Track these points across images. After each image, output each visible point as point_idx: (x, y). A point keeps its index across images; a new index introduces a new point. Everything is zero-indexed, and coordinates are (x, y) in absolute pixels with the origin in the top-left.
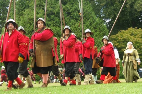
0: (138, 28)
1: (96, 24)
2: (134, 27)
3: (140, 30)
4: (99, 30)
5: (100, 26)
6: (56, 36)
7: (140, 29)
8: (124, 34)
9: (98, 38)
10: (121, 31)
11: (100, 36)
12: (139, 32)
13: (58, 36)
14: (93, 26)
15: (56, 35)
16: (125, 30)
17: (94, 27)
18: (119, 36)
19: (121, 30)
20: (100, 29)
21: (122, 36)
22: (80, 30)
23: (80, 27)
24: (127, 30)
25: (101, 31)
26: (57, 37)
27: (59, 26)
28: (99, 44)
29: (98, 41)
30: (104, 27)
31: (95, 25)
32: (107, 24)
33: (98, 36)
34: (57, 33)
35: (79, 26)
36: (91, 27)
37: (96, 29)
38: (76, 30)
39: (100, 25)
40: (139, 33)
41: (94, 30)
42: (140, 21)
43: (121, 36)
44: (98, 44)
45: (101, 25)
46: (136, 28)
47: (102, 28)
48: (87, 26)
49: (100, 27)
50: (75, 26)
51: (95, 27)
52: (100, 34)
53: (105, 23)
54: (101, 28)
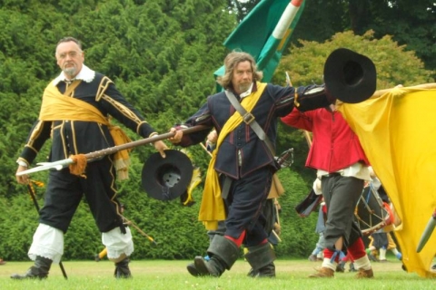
0: (379, 36)
1: (192, 8)
2: (359, 31)
3: (387, 43)
4: (203, 37)
5: (210, 17)
6: (10, 51)
7: (387, 38)
8: (313, 59)
9: (200, 72)
10: (300, 45)
11: (208, 61)
12: (379, 54)
13: (19, 52)
14: (178, 17)
15: (10, 46)
16: (321, 41)
17: (182, 22)
18: (294, 65)
19: (301, 41)
20: (208, 30)
21: (305, 66)
22: (117, 29)
23: (117, 17)
24: (327, 43)
25: (215, 40)
26: (11, 56)
27: (22, 8)
28: (201, 98)
29: (197, 85)
30: (226, 22)
31: (190, 11)
32: (240, 9)
33: (199, 63)
34: (14, 38)
35: (116, 12)
36: (170, 20)
37: (193, 32)
38: (102, 30)
39: (208, 10)
40: (381, 58)
41: (180, 35)
42: (390, 4)
43: (302, 69)
44: (196, 98)
45: (217, 12)
46: (370, 33)
47: (217, 28)
48: (150, 14)
49: (211, 21)
50: (97, 11)
51: (186, 19)
52: (207, 51)
53: (232, 6)
54: (212, 26)
